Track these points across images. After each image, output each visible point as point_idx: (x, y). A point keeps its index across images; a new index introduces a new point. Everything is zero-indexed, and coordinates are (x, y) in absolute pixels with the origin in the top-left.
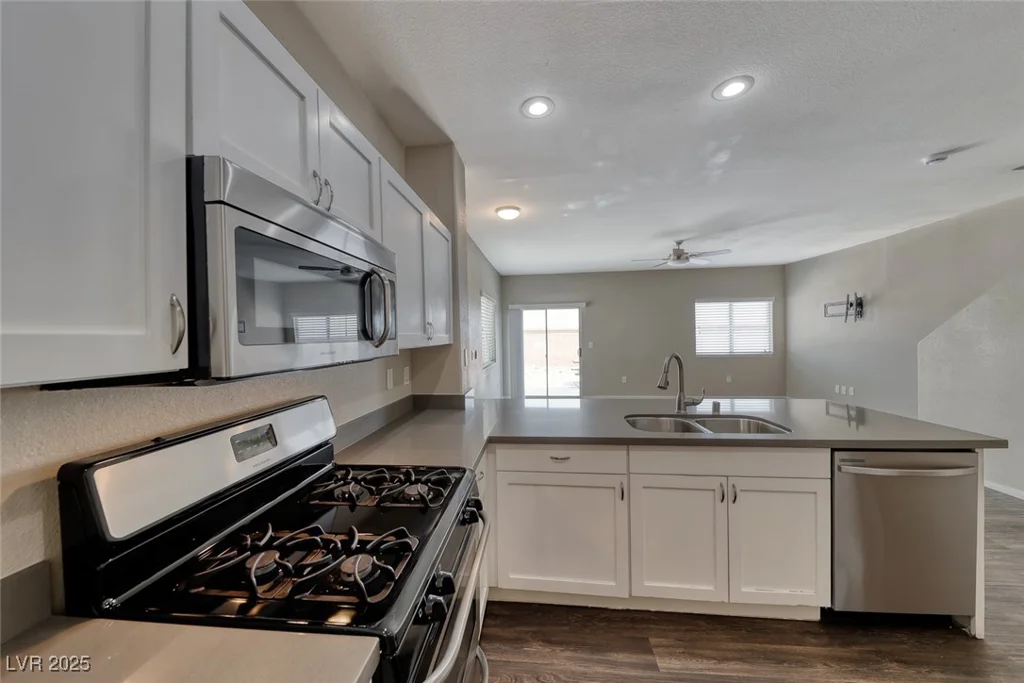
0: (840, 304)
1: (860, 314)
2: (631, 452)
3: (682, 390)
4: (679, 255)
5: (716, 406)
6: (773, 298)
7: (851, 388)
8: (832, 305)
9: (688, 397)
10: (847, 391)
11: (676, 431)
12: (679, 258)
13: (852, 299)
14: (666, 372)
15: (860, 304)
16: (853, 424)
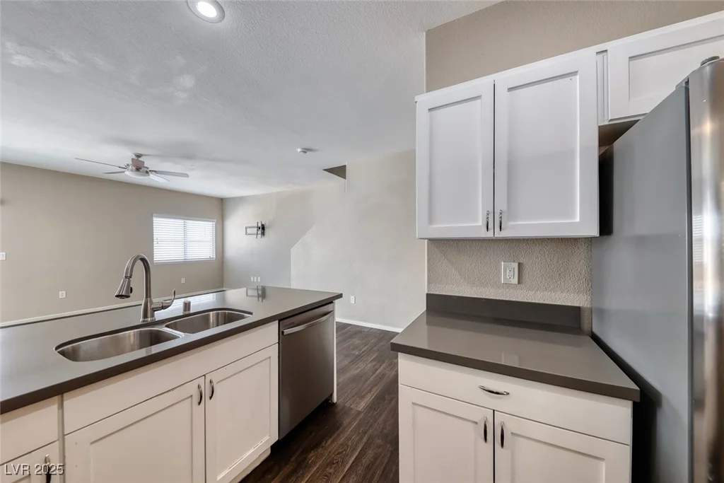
0: (254, 227)
1: (263, 234)
2: (65, 403)
3: (148, 294)
4: (138, 167)
5: (187, 306)
6: (215, 220)
7: (259, 278)
8: (250, 227)
9: (156, 300)
10: (257, 280)
11: (141, 347)
12: (138, 169)
13: (260, 225)
14: (129, 277)
15: (263, 228)
16: (260, 299)
